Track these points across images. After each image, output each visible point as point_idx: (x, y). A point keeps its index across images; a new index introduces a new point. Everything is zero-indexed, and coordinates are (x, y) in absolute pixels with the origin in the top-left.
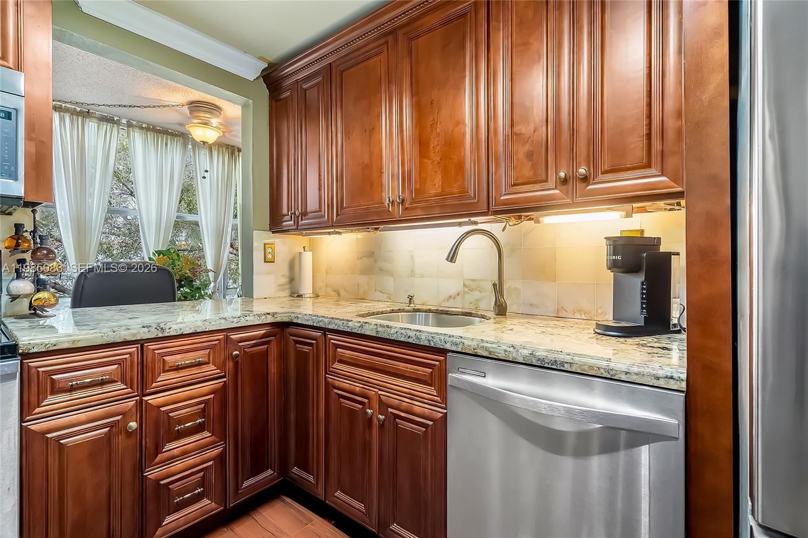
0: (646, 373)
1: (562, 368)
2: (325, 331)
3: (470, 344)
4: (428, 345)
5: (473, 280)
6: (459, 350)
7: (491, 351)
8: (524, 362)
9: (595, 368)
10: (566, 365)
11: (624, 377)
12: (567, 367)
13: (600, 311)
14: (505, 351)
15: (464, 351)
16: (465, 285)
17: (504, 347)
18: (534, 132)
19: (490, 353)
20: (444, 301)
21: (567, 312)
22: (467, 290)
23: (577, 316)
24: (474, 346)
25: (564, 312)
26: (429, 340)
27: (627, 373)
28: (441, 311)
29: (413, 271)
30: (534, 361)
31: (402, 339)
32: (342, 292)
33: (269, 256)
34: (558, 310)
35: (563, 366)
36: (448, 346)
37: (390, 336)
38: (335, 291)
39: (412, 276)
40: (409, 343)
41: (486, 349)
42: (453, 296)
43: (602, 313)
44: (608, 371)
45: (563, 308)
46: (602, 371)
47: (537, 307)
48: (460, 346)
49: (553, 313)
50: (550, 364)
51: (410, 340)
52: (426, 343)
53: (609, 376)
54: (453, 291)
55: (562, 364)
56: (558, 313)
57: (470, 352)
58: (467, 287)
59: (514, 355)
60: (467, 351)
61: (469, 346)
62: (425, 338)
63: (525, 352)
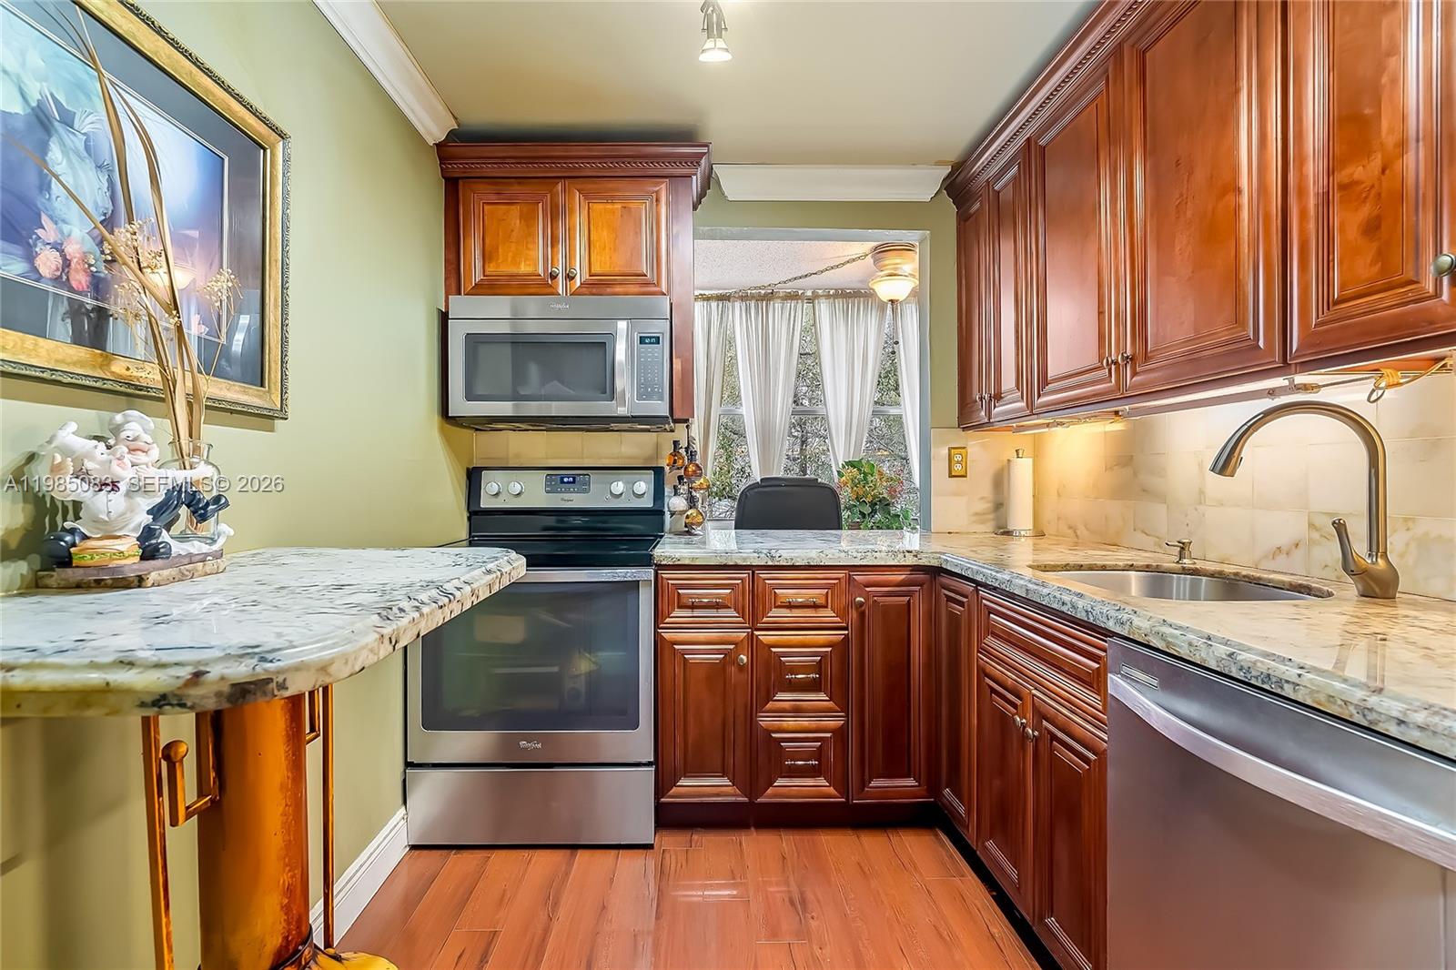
0: (1439, 729)
1: (1279, 691)
2: (978, 583)
3: (1141, 625)
4: (1086, 619)
6: (1125, 633)
7: (1169, 642)
8: (1218, 669)
9: (1340, 702)
10: (1286, 686)
11: (1393, 730)
12: (1288, 691)
14: (1191, 644)
15: (1132, 637)
16: (1311, 525)
17: (1191, 637)
18: (1383, 171)
19: (1168, 644)
20: (1266, 557)
24: (1147, 630)
26: (1087, 612)
27: (1401, 722)
28: (1244, 576)
29: (1202, 492)
30: (1234, 669)
31: (1055, 606)
32: (1082, 531)
33: (958, 468)
35: (1282, 688)
36: (1111, 625)
38: (1070, 528)
39: (1201, 503)
41: (1163, 637)
42: (1285, 549)
46: (1352, 709)
48: (1127, 627)
50: (1260, 680)
51: (1064, 609)
52: (1084, 616)
53: (1365, 724)
55: (1280, 682)
57: (1140, 639)
59: (1203, 655)
60: (1136, 637)
61: (1139, 628)
62: (1082, 607)
63: (1220, 651)
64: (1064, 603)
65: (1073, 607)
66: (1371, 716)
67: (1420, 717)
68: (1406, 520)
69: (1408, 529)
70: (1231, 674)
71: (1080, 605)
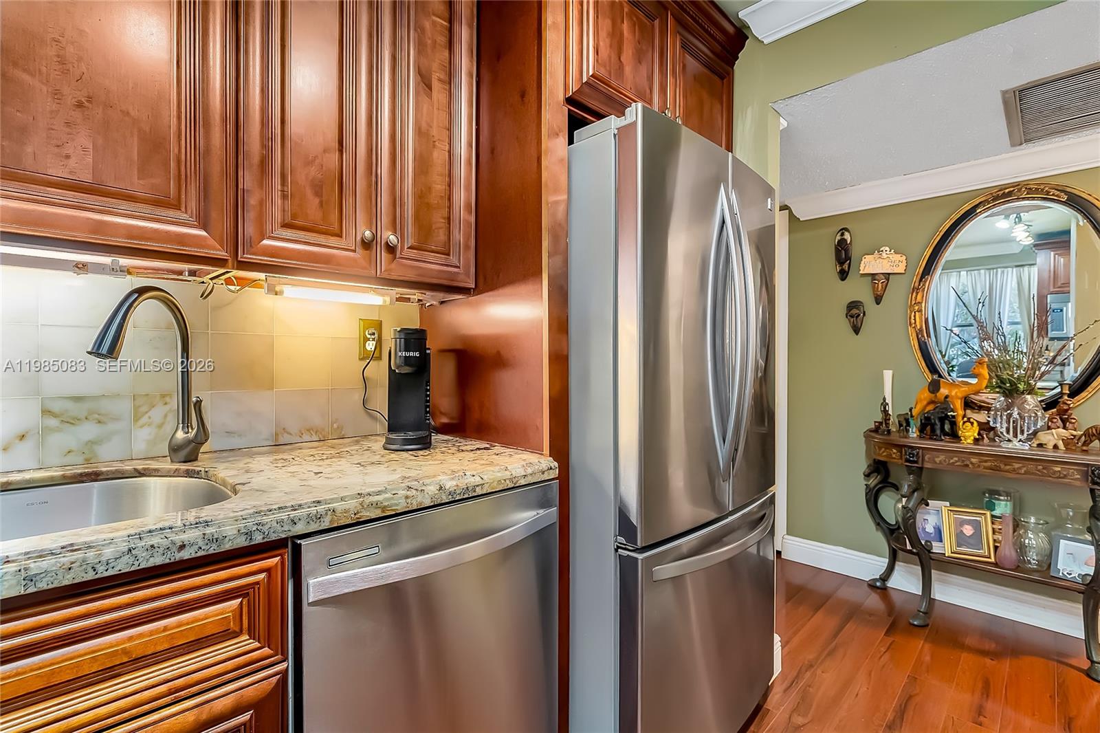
3: (347, 507)
4: (246, 544)
6: (326, 524)
7: (385, 507)
8: (432, 504)
11: (523, 482)
12: (479, 491)
13: (335, 426)
14: (407, 497)
15: (336, 525)
16: (46, 412)
17: (402, 493)
18: (323, 152)
19: (384, 509)
21: (291, 434)
23: (306, 437)
24: (356, 507)
25: (285, 435)
26: (249, 534)
30: (444, 497)
31: (158, 560)
34: (277, 434)
35: (475, 491)
36: (300, 528)
40: (182, 562)
41: (376, 505)
43: (338, 427)
44: (511, 480)
45: (284, 429)
46: (508, 481)
47: (240, 436)
48: (328, 519)
49: (268, 440)
50: (462, 495)
51: (186, 554)
52: (242, 542)
53: (513, 485)
56: (276, 440)
57: (349, 521)
59: (419, 500)
60: (342, 523)
61: (346, 511)
62: (236, 532)
63: (432, 489)
64: (182, 547)
65: (213, 540)
66: (515, 481)
67: (529, 471)
68: (163, 396)
69: (166, 404)
70: (443, 502)
71: (230, 530)
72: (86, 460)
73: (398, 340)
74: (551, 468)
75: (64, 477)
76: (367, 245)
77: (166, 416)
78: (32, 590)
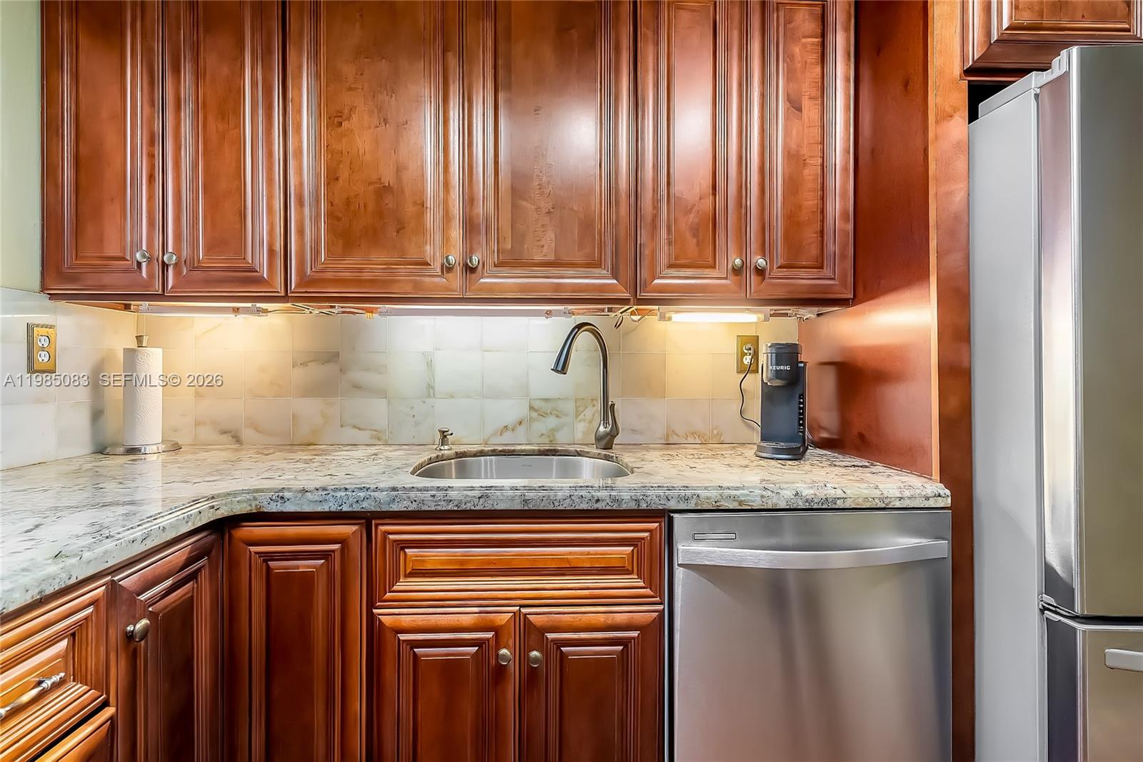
0: (917, 495)
1: (834, 506)
2: (367, 519)
3: (709, 495)
4: (636, 508)
5: (546, 400)
6: (691, 506)
7: (742, 501)
8: (788, 507)
9: (870, 499)
10: (838, 502)
11: (898, 504)
12: (840, 504)
13: (715, 432)
14: (762, 496)
15: (700, 508)
16: (531, 408)
17: (758, 492)
18: (700, 199)
19: (741, 503)
20: (494, 434)
21: (678, 436)
22: (534, 415)
23: (691, 440)
24: (716, 496)
25: (674, 436)
26: (637, 501)
27: (901, 499)
29: (430, 387)
30: (801, 504)
31: (584, 506)
32: (247, 434)
33: (43, 357)
34: (668, 435)
35: (835, 503)
36: (673, 505)
37: (557, 504)
38: (224, 432)
39: (430, 397)
40: (597, 510)
41: (734, 498)
42: (510, 427)
43: (718, 434)
44: (881, 499)
45: (673, 431)
46: (877, 501)
47: (640, 433)
48: (693, 502)
49: (660, 439)
50: (820, 504)
51: (600, 506)
52: (633, 506)
53: (884, 506)
54: (510, 419)
55: (835, 500)
56: (667, 440)
57: (710, 507)
58: (536, 411)
59: (775, 500)
60: (705, 507)
61: (708, 498)
62: (629, 498)
63: (788, 494)
64: (598, 501)
65: (615, 500)
66: (886, 501)
67: (907, 493)
68: (592, 400)
69: (594, 406)
70: (799, 507)
71: (626, 496)
72: (551, 441)
73: (770, 355)
74: (939, 496)
75: (539, 450)
76: (737, 271)
77: (594, 415)
78: (526, 508)
